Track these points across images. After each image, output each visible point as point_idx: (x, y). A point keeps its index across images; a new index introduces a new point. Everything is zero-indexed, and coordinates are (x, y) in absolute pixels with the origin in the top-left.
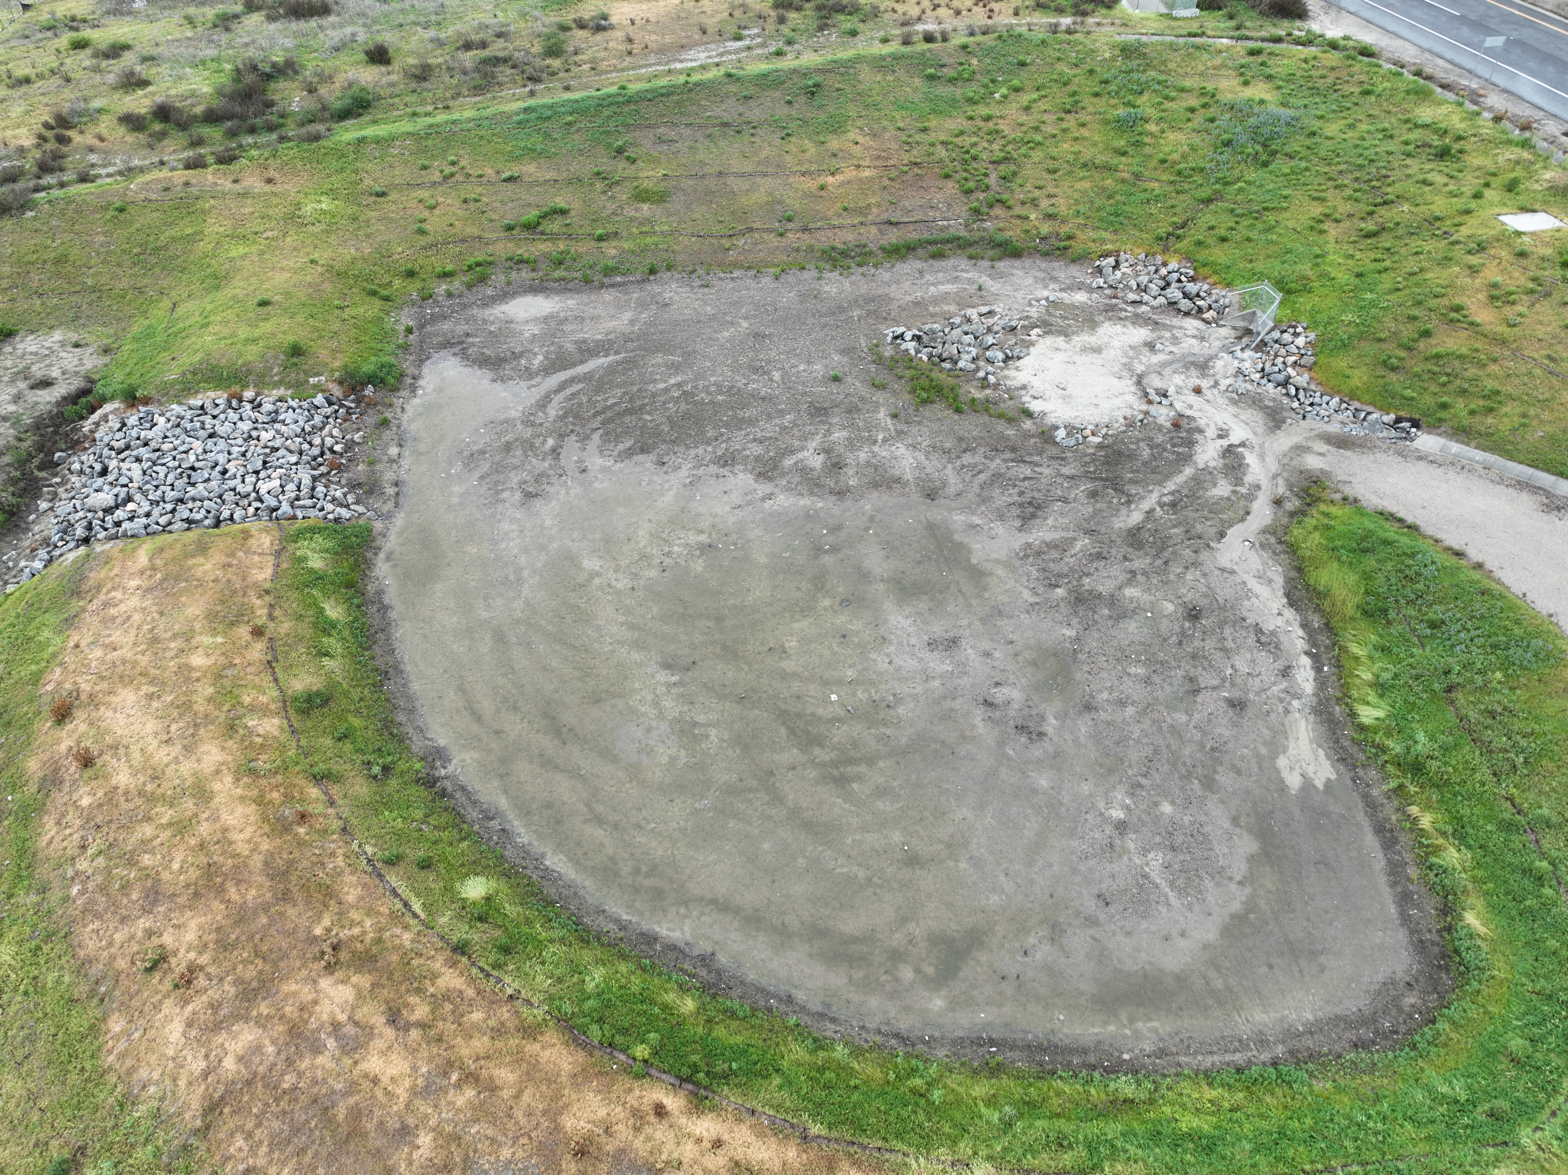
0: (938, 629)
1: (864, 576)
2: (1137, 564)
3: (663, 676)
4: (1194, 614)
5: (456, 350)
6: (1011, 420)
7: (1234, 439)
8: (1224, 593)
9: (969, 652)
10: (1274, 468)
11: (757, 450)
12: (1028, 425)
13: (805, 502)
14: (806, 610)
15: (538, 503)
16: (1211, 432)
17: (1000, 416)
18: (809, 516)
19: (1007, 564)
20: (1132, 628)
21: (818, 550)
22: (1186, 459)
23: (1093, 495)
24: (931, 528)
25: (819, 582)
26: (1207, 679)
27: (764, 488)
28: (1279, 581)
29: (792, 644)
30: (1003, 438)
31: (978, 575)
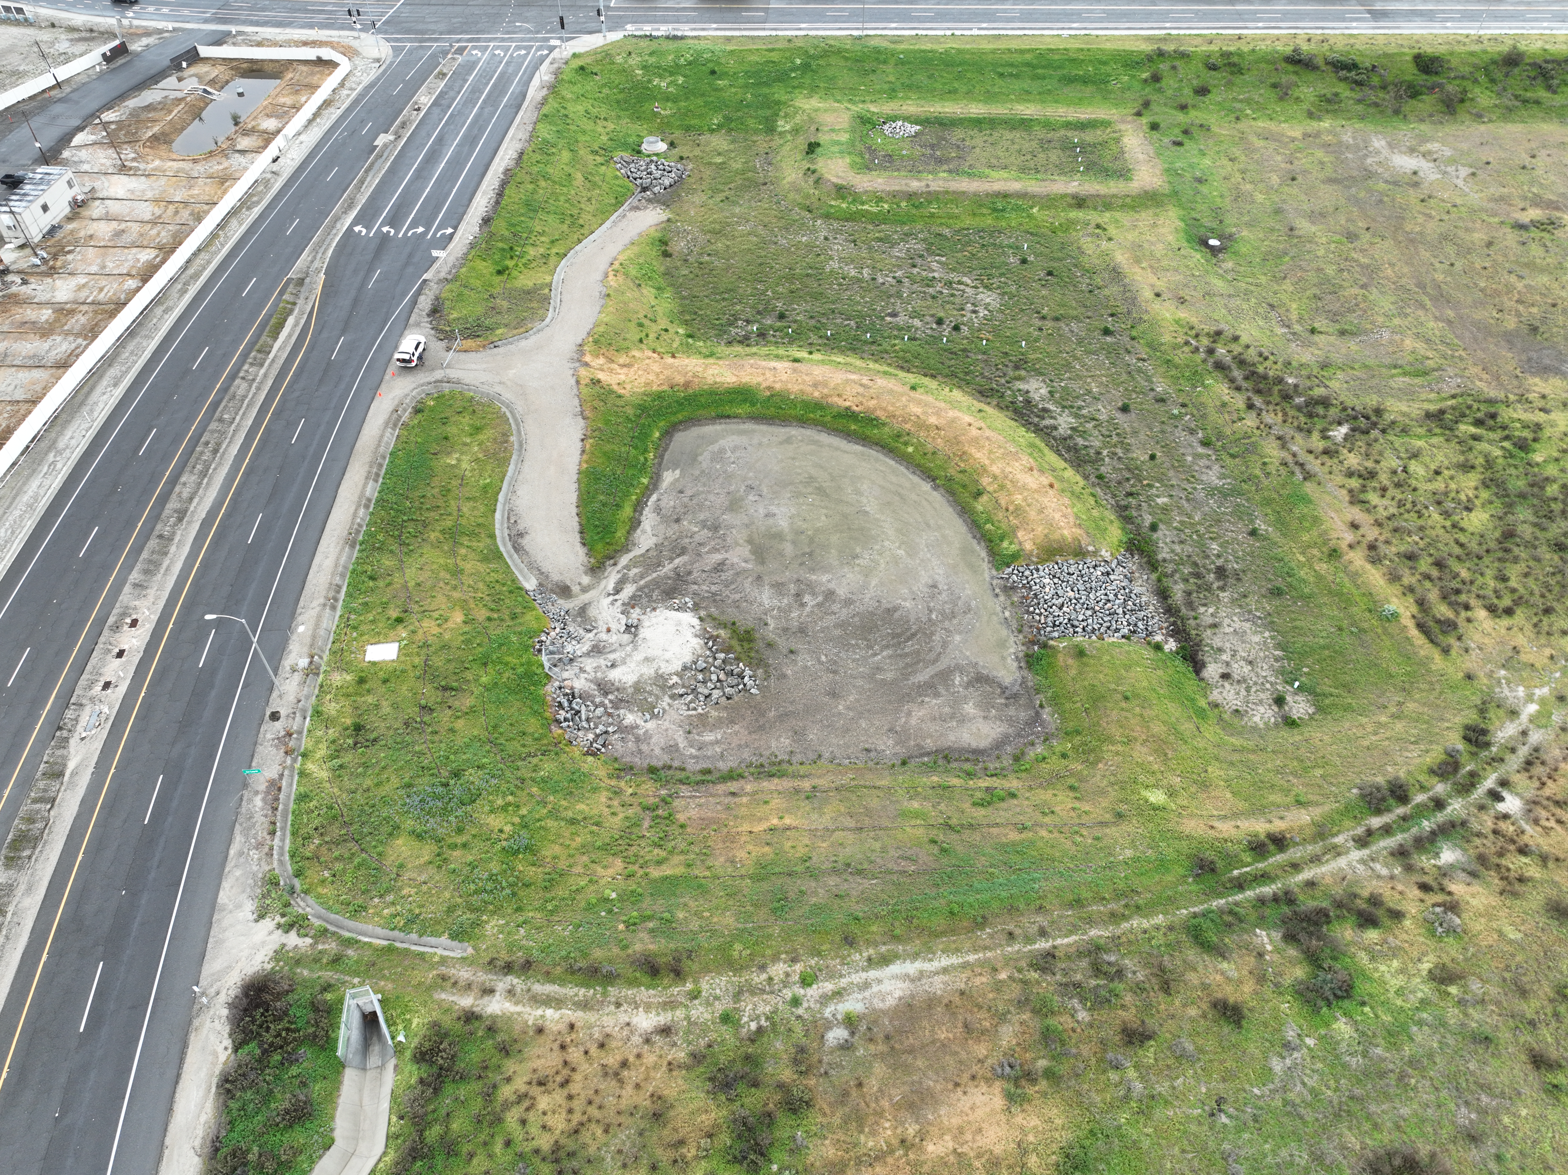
0: (771, 521)
1: (794, 542)
2: (687, 540)
3: (868, 509)
4: (677, 521)
5: (1008, 693)
6: (709, 616)
7: (611, 598)
8: (662, 527)
9: (762, 511)
10: (603, 583)
11: (835, 607)
12: (703, 613)
13: (814, 577)
14: (817, 530)
15: (930, 582)
16: (619, 603)
17: (715, 619)
18: (812, 570)
19: (737, 544)
20: (702, 516)
21: (811, 554)
22: (640, 589)
23: (690, 573)
24: (763, 563)
25: (811, 540)
26: (686, 500)
27: (832, 586)
28: (638, 531)
29: (823, 518)
30: (717, 607)
31: (750, 541)
